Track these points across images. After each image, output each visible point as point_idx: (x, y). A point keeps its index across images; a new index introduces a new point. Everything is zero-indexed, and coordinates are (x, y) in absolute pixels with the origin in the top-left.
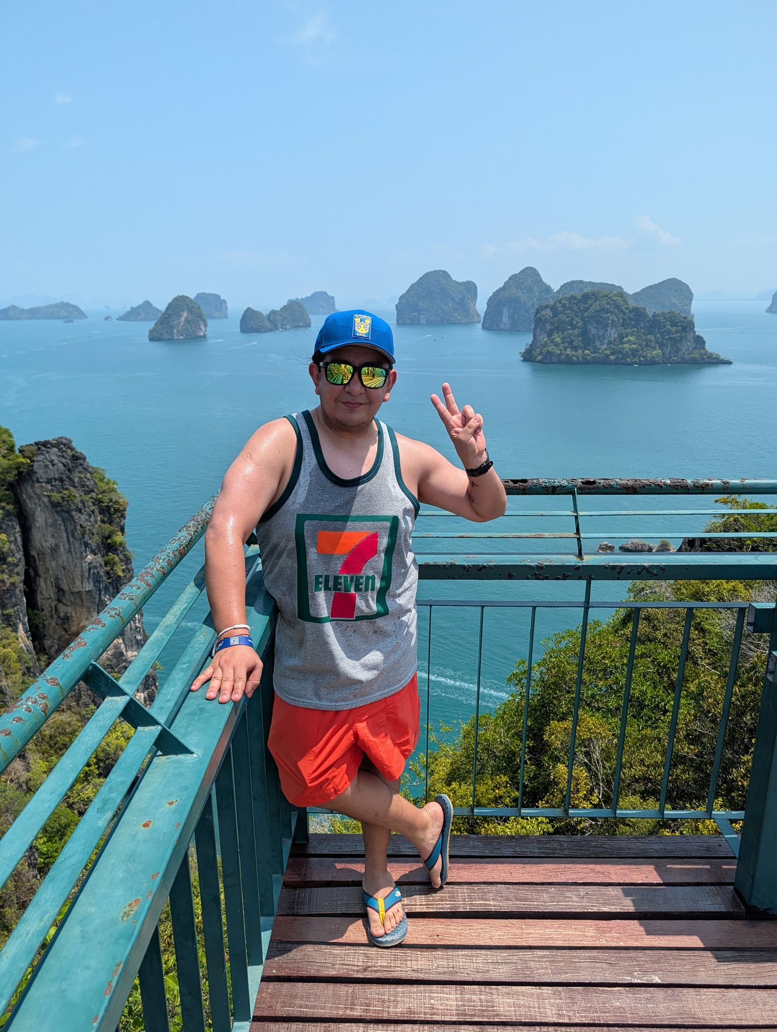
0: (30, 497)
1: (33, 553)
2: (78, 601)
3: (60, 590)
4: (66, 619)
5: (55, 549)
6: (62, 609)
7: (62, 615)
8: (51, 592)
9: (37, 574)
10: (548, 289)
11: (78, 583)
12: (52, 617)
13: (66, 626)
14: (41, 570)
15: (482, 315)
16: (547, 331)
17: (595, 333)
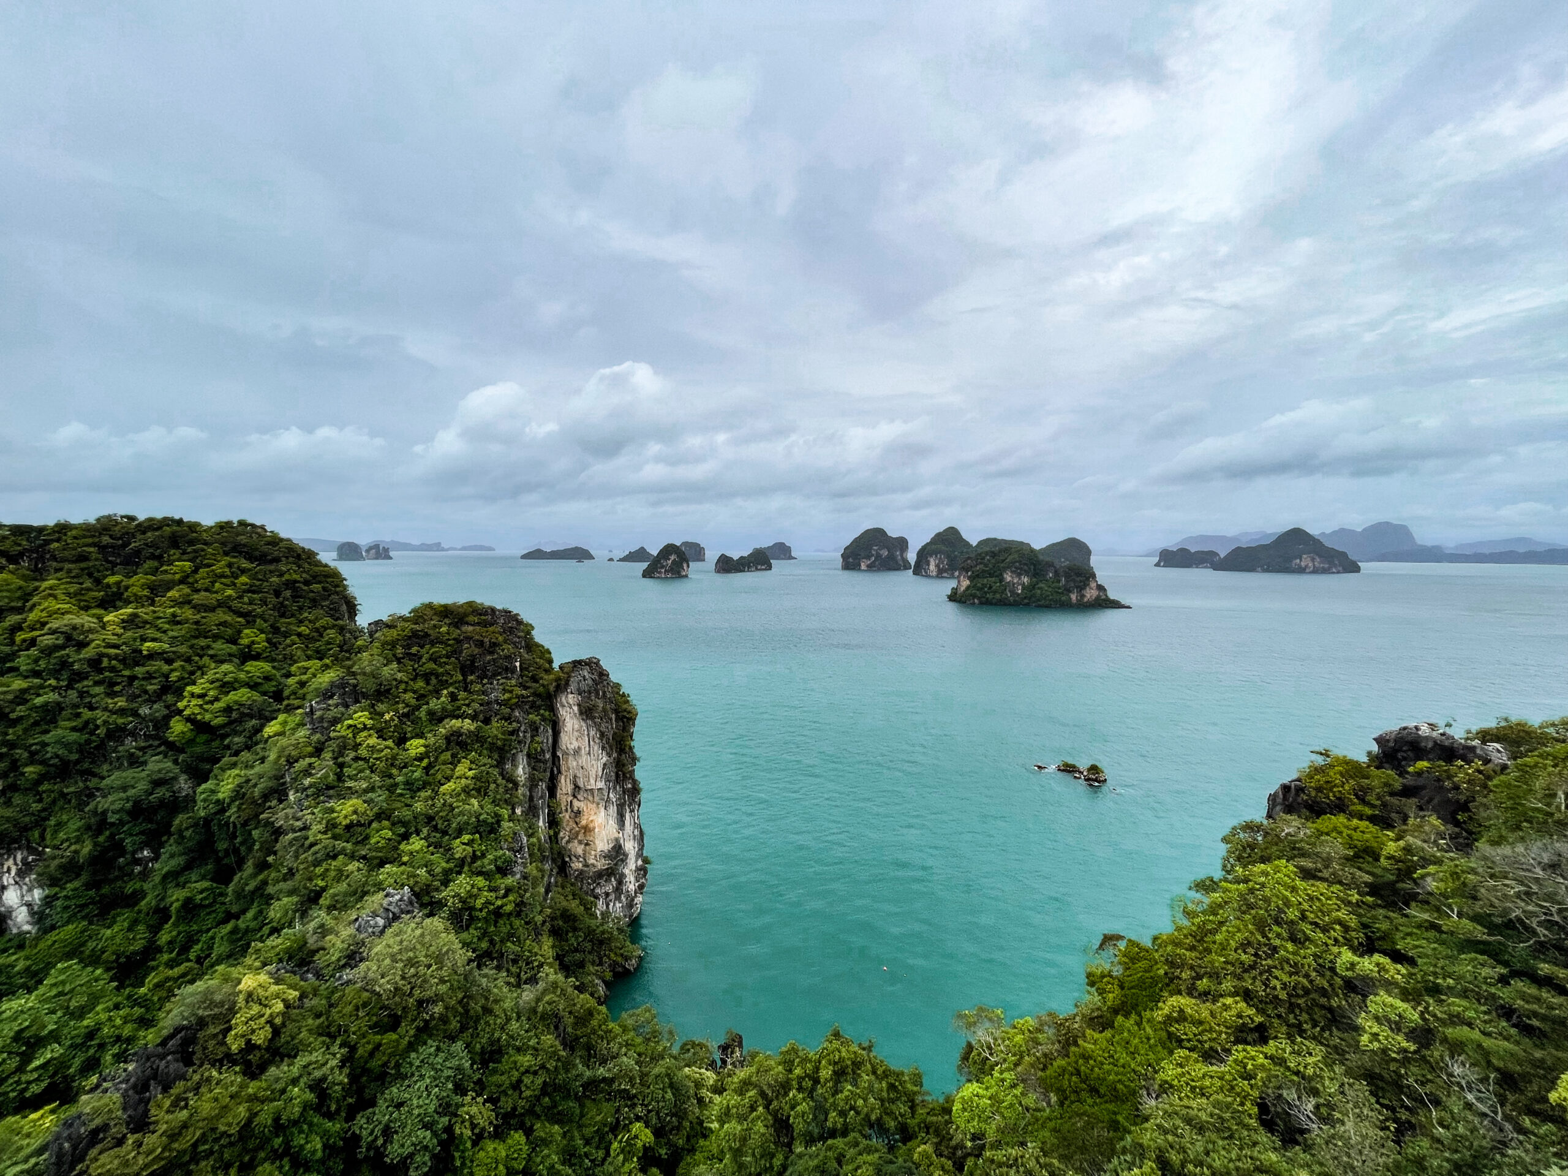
0: (563, 706)
1: (559, 754)
2: (590, 798)
3: (577, 787)
4: (578, 813)
5: (577, 752)
6: (576, 803)
7: (576, 809)
8: (570, 788)
9: (559, 772)
10: (967, 544)
11: (592, 781)
12: (566, 810)
13: (577, 820)
14: (563, 768)
15: (913, 564)
16: (969, 578)
17: (1011, 581)
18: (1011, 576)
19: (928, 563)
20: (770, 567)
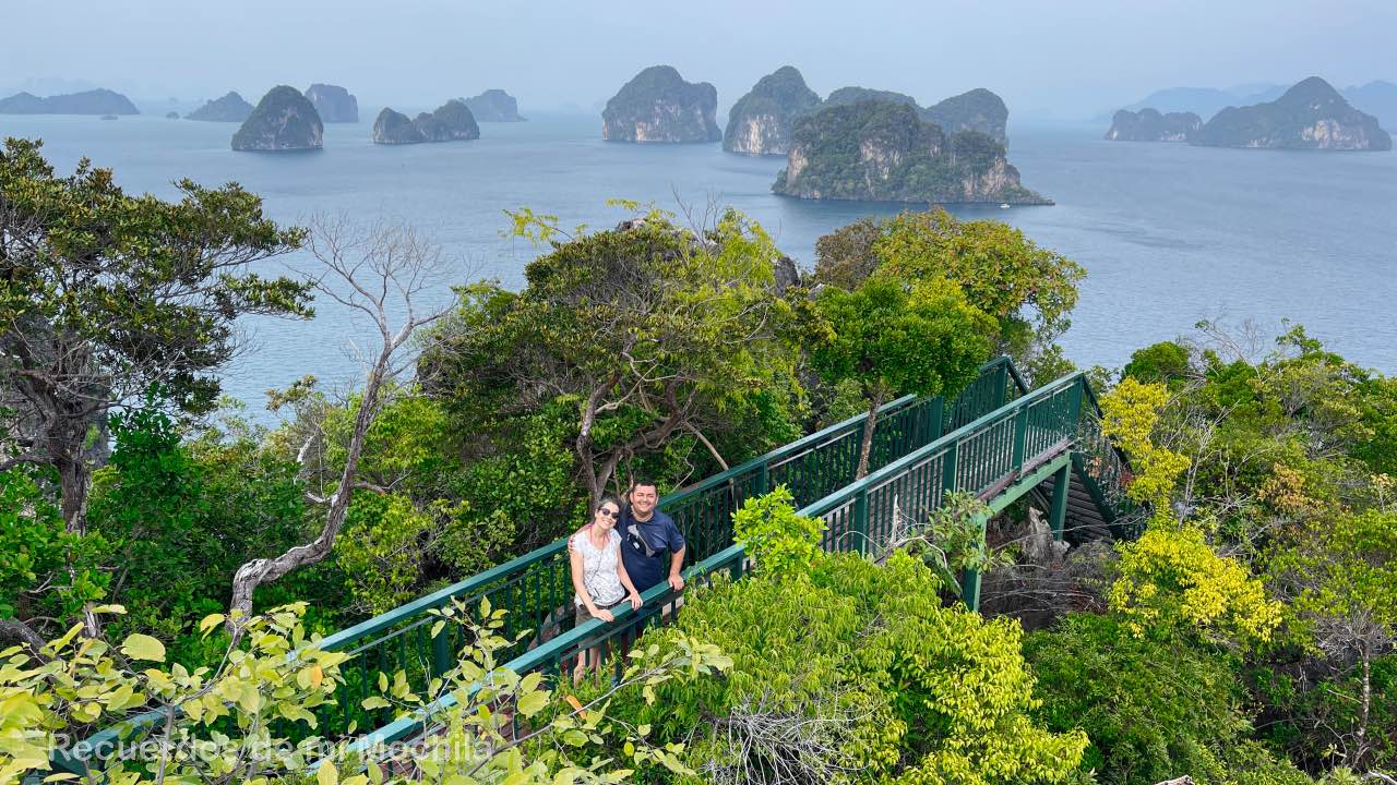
10: (814, 98)
16: (808, 155)
17: (872, 159)
18: (873, 151)
19: (748, 130)
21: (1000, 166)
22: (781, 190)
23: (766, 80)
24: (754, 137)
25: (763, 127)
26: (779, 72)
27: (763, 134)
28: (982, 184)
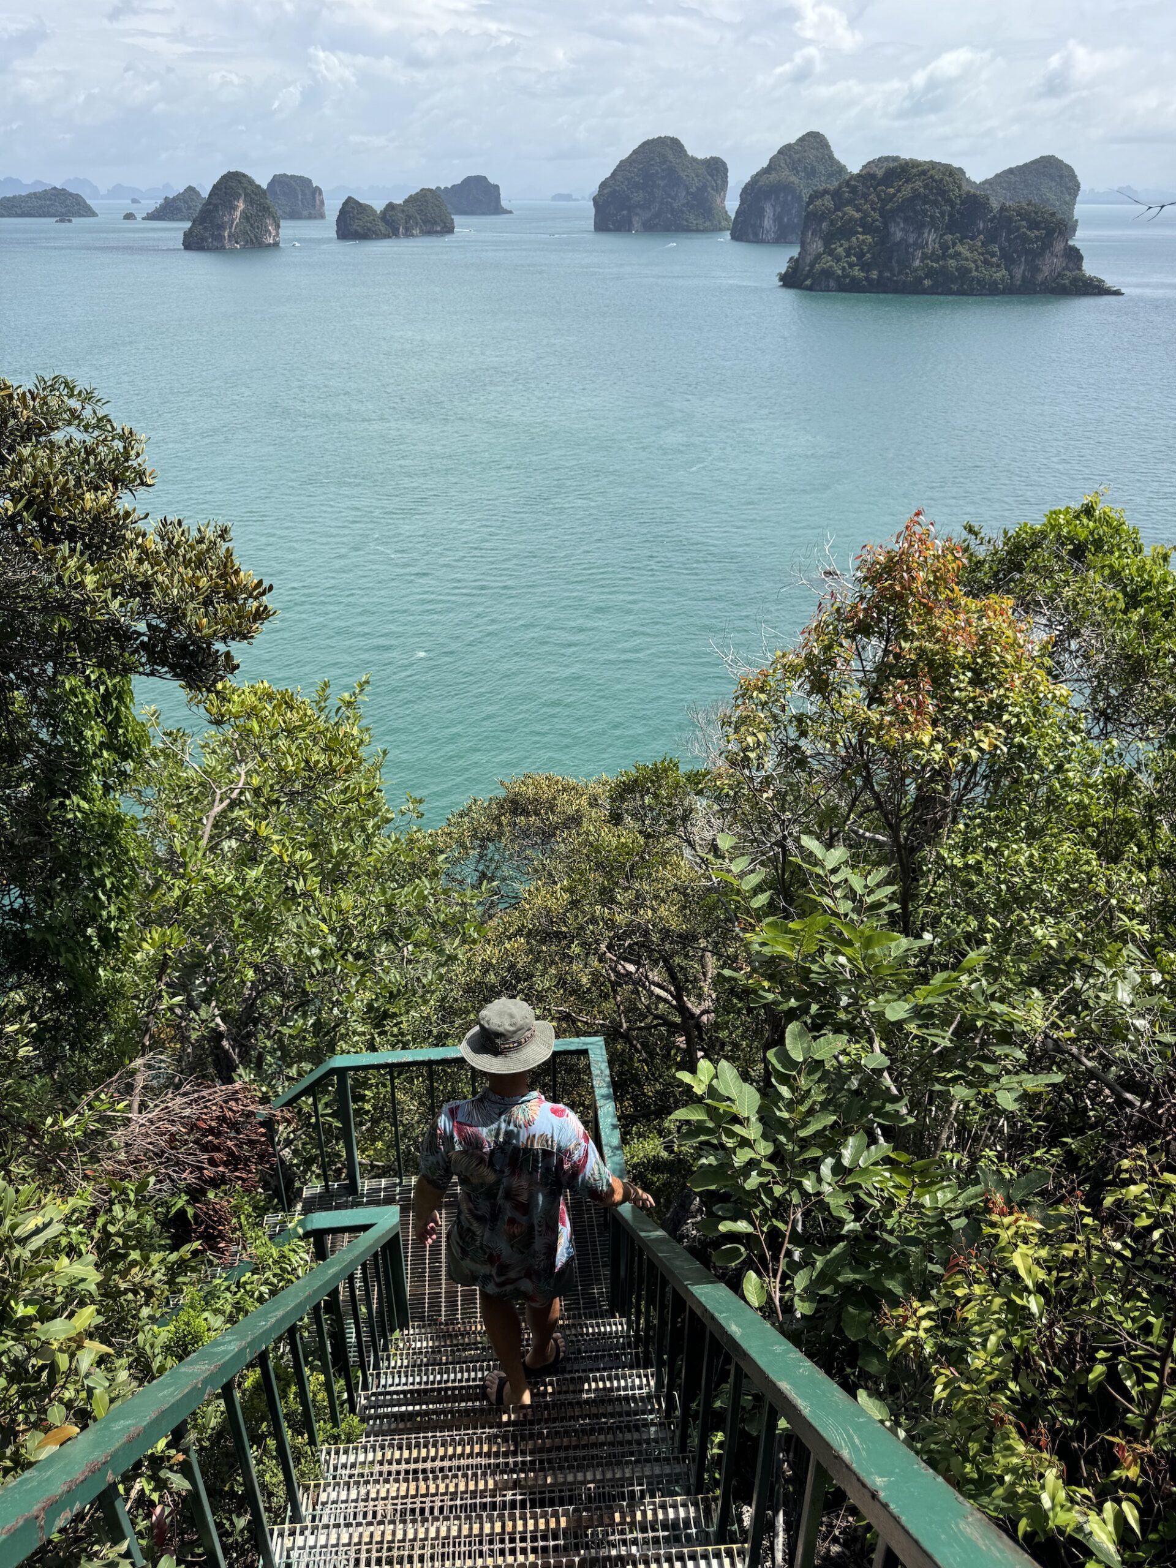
16: (824, 236)
17: (902, 239)
18: (903, 229)
19: (761, 215)
20: (449, 229)
21: (1059, 247)
22: (790, 280)
23: (785, 151)
24: (768, 223)
25: (778, 209)
26: (802, 140)
27: (778, 219)
28: (1036, 270)
